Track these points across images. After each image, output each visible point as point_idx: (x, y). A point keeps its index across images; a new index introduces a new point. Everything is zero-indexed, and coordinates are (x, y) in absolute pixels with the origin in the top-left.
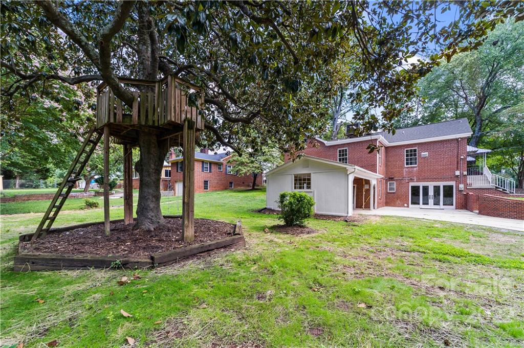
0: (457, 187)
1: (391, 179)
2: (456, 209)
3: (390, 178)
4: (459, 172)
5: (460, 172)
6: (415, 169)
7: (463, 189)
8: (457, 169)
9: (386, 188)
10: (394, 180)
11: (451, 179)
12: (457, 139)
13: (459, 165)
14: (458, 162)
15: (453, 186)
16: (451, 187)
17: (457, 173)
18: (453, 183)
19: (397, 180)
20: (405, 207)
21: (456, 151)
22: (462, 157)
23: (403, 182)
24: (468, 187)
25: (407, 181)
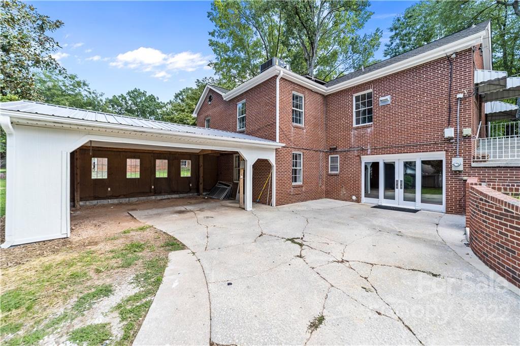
0: (449, 163)
1: (333, 150)
2: (447, 212)
3: (331, 149)
4: (453, 129)
5: (456, 131)
6: (369, 130)
7: (461, 168)
8: (449, 124)
9: (327, 167)
10: (337, 153)
11: (434, 147)
12: (448, 58)
13: (453, 115)
14: (450, 108)
15: (441, 161)
16: (438, 164)
17: (449, 132)
18: (440, 155)
19: (341, 152)
20: (353, 201)
21: (445, 85)
22: (460, 96)
23: (351, 155)
24: (473, 165)
25: (356, 153)
